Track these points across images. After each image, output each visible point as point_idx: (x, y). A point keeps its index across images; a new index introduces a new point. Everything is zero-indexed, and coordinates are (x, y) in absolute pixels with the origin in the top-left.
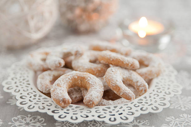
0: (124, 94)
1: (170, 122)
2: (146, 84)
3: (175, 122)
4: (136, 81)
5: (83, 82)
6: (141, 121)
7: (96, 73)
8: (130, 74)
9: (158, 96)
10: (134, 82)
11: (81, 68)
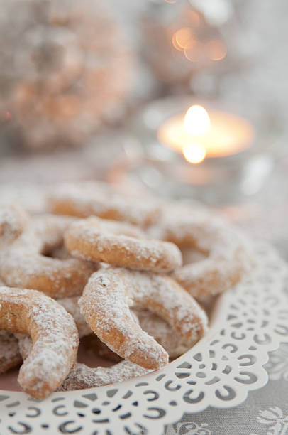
0: (135, 352)
1: (271, 425)
2: (202, 315)
3: (283, 425)
4: (173, 307)
5: (20, 318)
6: (188, 427)
7: (60, 287)
8: (155, 287)
9: (235, 349)
10: (166, 310)
11: (15, 274)
